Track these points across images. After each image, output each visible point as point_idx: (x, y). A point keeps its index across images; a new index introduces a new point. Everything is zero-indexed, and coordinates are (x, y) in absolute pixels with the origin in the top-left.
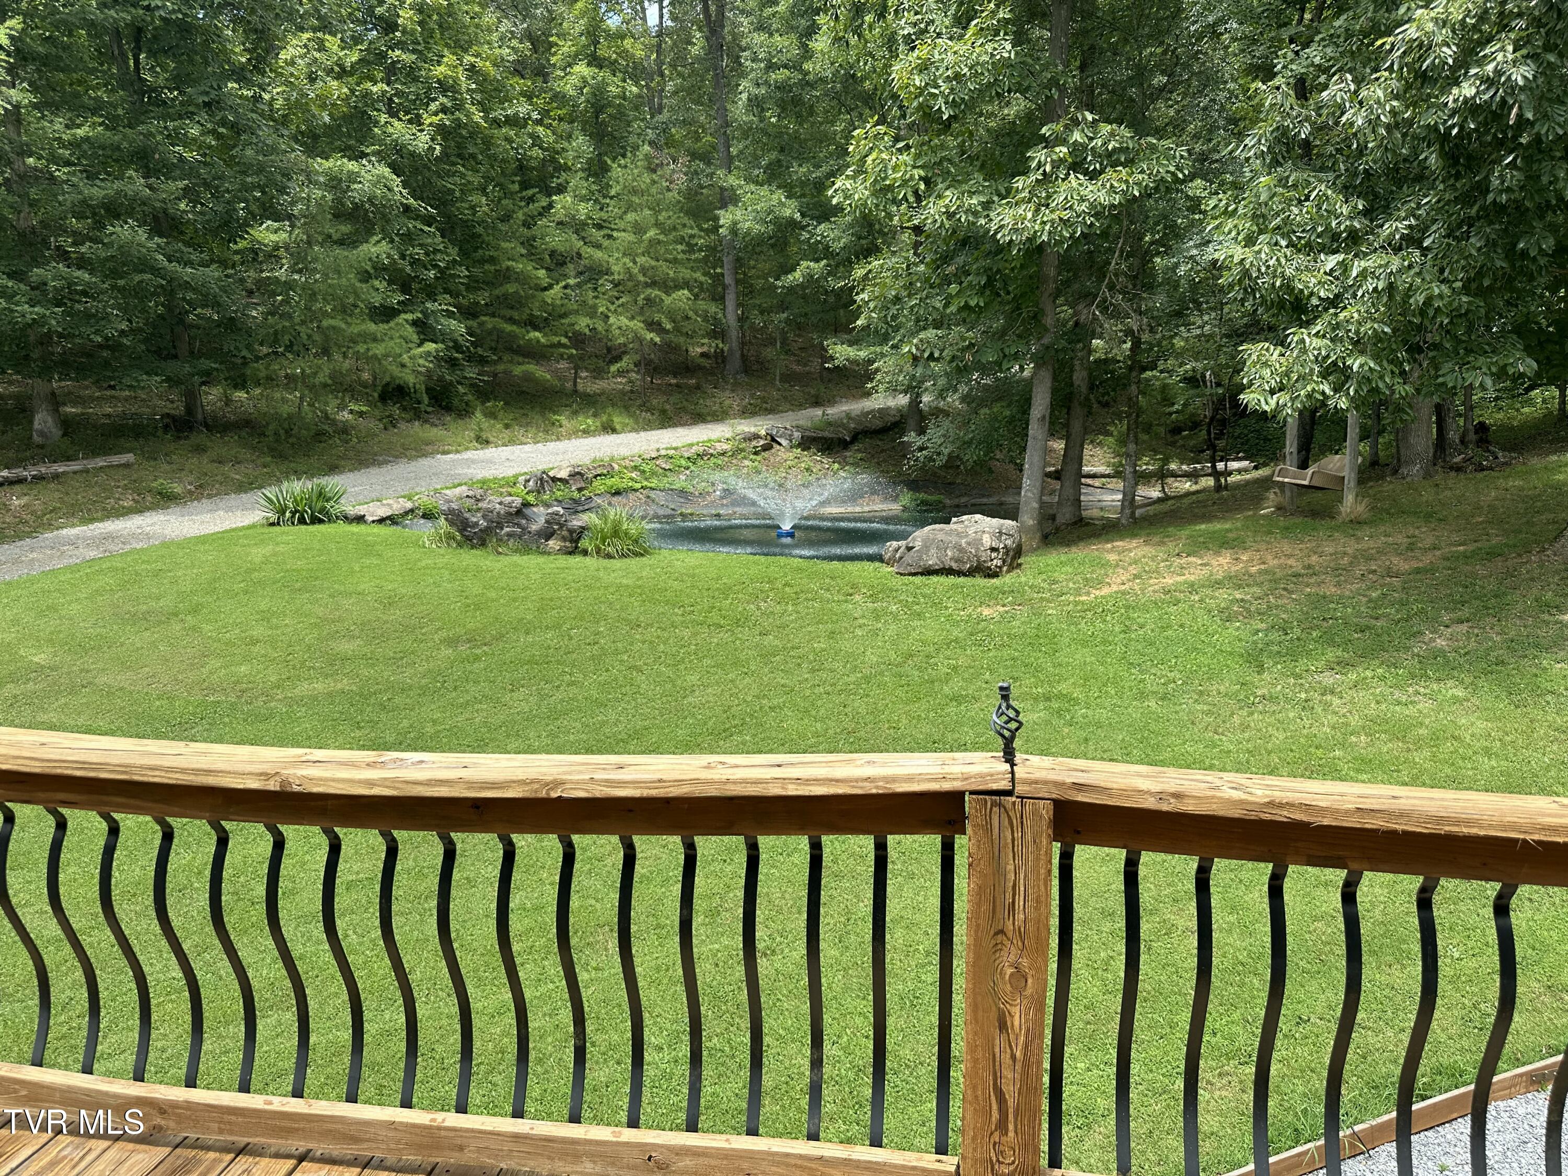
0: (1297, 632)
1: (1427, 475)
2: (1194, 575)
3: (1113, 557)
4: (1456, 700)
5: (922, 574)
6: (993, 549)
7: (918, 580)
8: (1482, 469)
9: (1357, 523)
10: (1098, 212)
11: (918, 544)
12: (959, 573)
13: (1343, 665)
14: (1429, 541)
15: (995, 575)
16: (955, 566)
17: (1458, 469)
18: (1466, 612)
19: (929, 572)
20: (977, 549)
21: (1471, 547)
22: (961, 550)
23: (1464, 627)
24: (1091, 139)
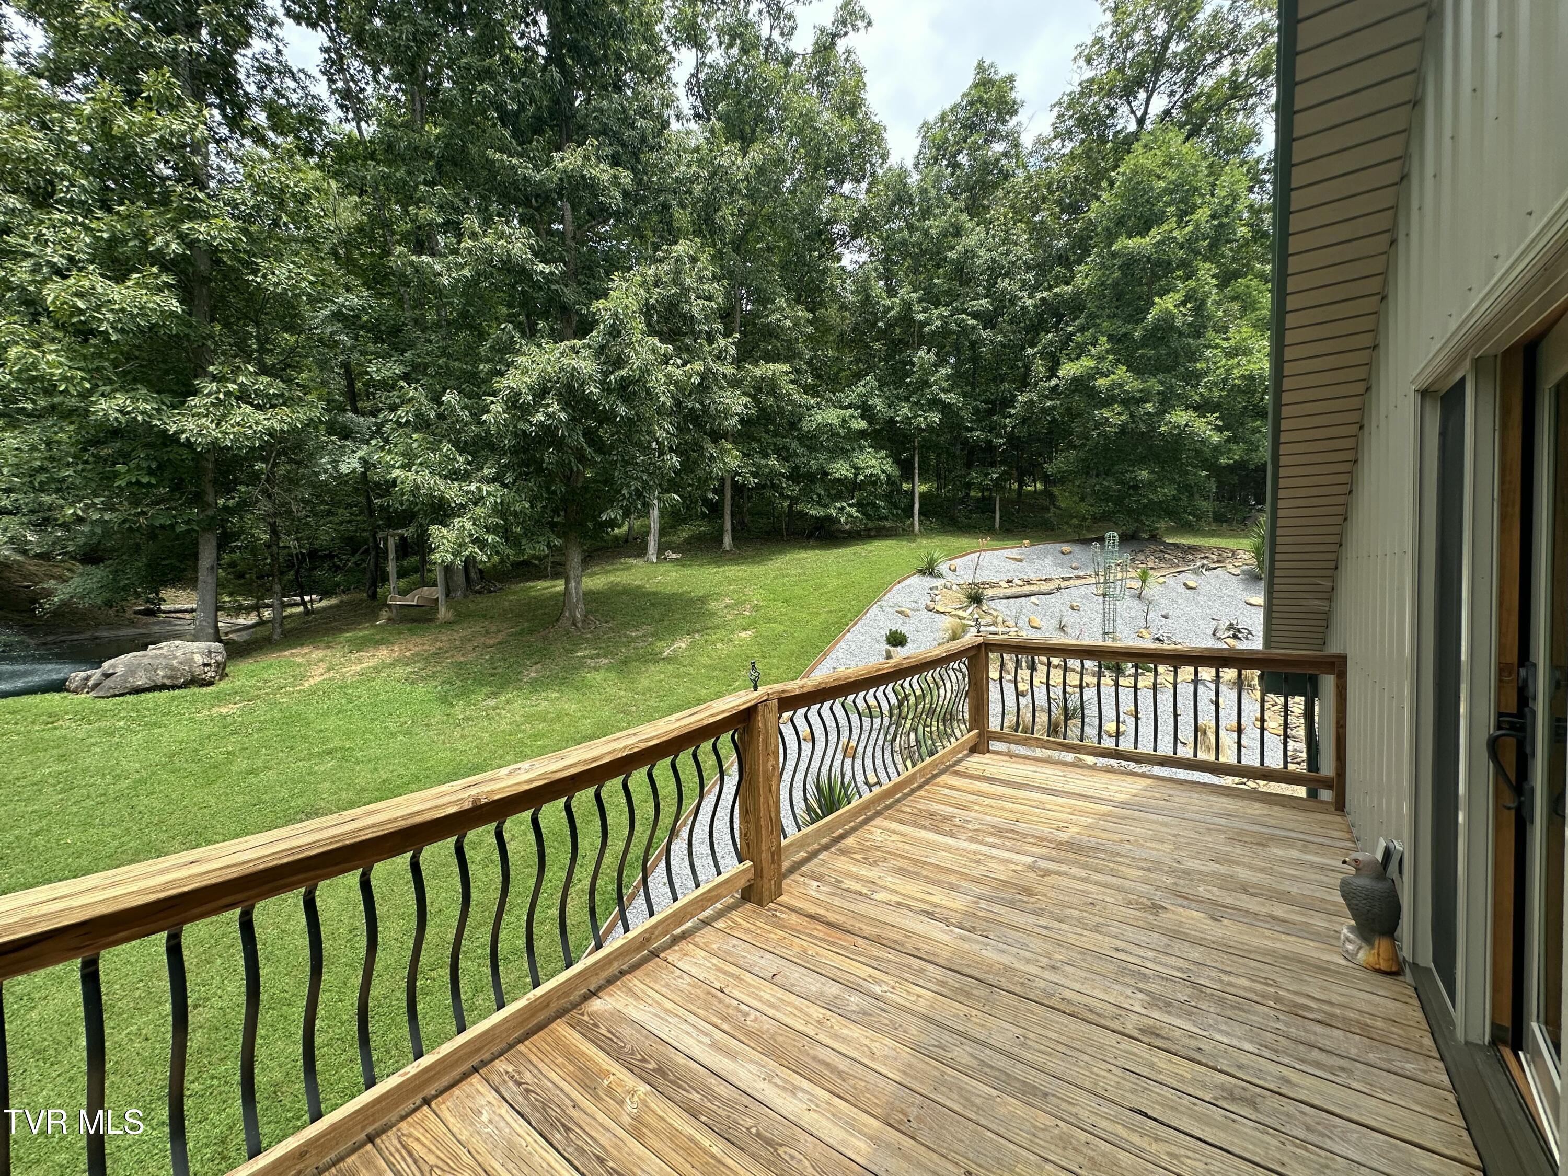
0: (459, 683)
1: (466, 596)
2: (372, 663)
3: (299, 660)
4: (556, 698)
5: (130, 693)
6: (205, 665)
7: (129, 698)
8: (491, 592)
9: (448, 624)
10: (271, 433)
11: (120, 670)
12: (173, 687)
13: (495, 694)
14: (494, 629)
15: (210, 683)
16: (167, 682)
17: (480, 593)
18: (537, 659)
19: (137, 691)
20: (190, 667)
21: (518, 629)
22: (173, 668)
23: (539, 666)
24: (254, 384)
